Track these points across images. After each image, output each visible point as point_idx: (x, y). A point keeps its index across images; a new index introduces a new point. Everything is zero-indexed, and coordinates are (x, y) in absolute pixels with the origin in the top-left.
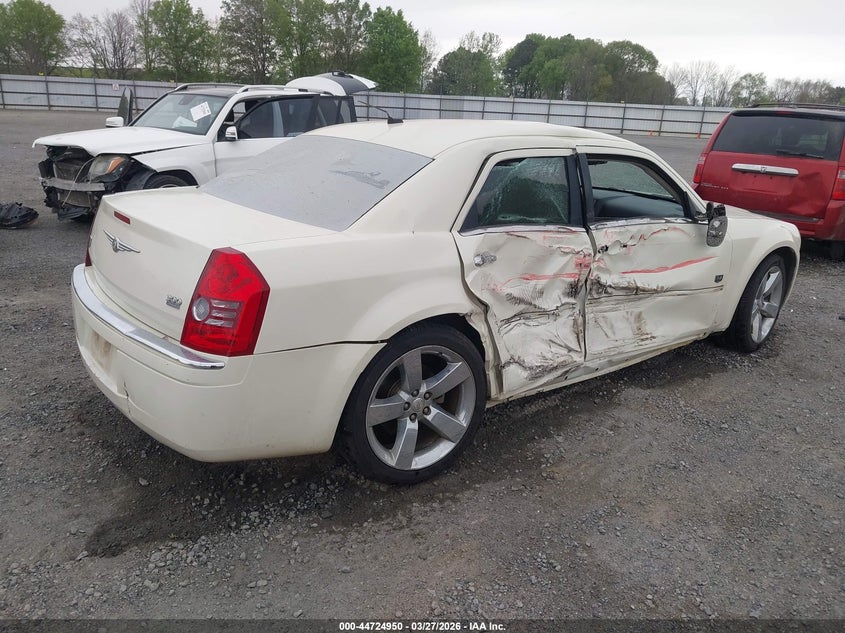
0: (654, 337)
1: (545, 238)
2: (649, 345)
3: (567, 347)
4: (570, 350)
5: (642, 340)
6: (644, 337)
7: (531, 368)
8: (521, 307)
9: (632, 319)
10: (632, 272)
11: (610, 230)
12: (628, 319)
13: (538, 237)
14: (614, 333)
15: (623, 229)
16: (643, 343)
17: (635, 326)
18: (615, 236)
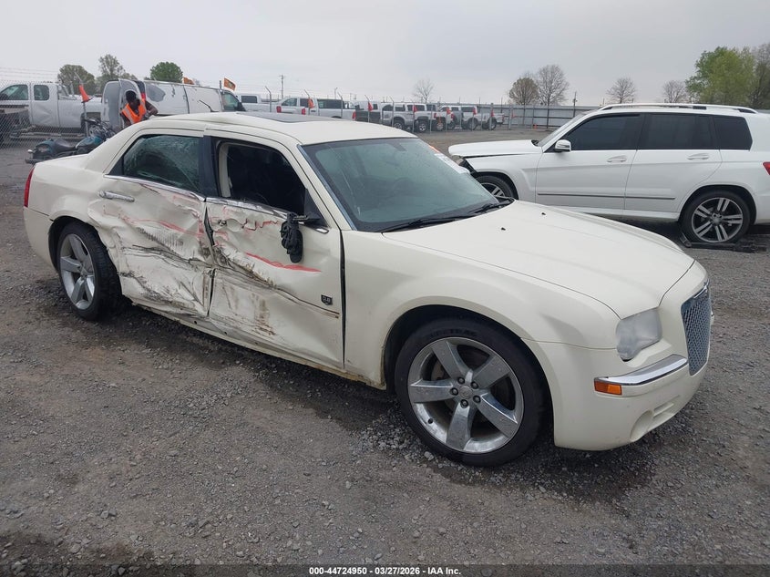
0: (273, 334)
1: (175, 197)
2: (266, 337)
3: (194, 295)
4: (196, 300)
5: (261, 329)
6: (264, 327)
7: (149, 290)
8: (154, 244)
9: (258, 304)
10: (255, 256)
11: (228, 208)
12: (253, 302)
13: (170, 195)
14: (237, 307)
15: (239, 210)
16: (261, 332)
17: (259, 312)
18: (231, 214)
